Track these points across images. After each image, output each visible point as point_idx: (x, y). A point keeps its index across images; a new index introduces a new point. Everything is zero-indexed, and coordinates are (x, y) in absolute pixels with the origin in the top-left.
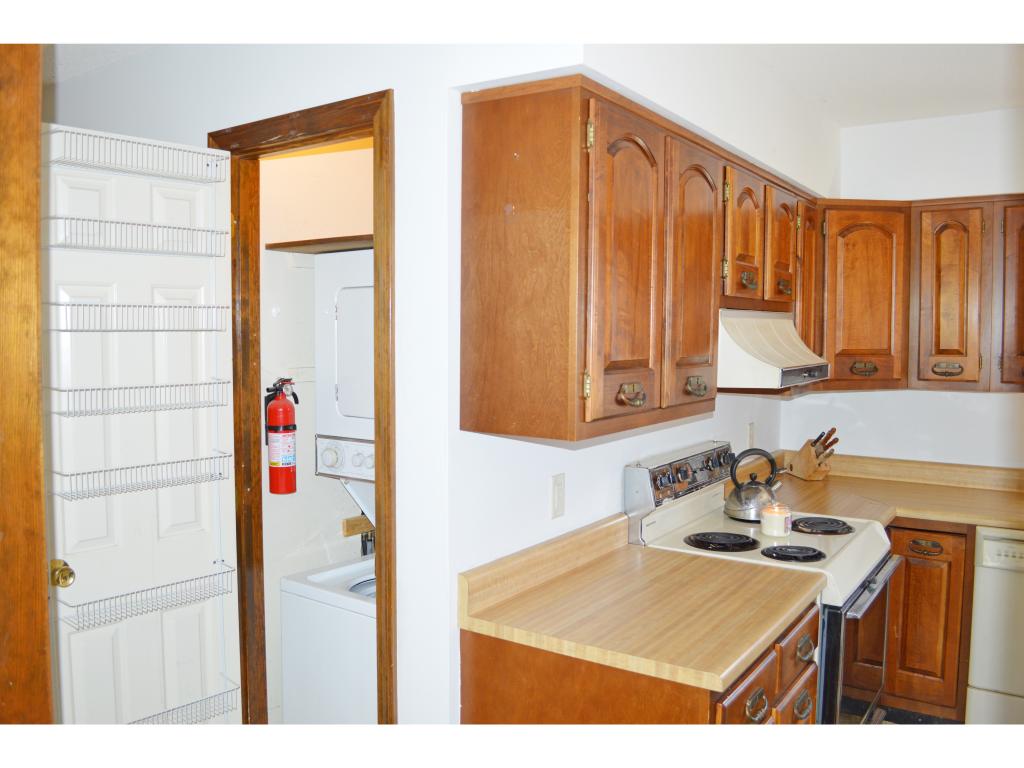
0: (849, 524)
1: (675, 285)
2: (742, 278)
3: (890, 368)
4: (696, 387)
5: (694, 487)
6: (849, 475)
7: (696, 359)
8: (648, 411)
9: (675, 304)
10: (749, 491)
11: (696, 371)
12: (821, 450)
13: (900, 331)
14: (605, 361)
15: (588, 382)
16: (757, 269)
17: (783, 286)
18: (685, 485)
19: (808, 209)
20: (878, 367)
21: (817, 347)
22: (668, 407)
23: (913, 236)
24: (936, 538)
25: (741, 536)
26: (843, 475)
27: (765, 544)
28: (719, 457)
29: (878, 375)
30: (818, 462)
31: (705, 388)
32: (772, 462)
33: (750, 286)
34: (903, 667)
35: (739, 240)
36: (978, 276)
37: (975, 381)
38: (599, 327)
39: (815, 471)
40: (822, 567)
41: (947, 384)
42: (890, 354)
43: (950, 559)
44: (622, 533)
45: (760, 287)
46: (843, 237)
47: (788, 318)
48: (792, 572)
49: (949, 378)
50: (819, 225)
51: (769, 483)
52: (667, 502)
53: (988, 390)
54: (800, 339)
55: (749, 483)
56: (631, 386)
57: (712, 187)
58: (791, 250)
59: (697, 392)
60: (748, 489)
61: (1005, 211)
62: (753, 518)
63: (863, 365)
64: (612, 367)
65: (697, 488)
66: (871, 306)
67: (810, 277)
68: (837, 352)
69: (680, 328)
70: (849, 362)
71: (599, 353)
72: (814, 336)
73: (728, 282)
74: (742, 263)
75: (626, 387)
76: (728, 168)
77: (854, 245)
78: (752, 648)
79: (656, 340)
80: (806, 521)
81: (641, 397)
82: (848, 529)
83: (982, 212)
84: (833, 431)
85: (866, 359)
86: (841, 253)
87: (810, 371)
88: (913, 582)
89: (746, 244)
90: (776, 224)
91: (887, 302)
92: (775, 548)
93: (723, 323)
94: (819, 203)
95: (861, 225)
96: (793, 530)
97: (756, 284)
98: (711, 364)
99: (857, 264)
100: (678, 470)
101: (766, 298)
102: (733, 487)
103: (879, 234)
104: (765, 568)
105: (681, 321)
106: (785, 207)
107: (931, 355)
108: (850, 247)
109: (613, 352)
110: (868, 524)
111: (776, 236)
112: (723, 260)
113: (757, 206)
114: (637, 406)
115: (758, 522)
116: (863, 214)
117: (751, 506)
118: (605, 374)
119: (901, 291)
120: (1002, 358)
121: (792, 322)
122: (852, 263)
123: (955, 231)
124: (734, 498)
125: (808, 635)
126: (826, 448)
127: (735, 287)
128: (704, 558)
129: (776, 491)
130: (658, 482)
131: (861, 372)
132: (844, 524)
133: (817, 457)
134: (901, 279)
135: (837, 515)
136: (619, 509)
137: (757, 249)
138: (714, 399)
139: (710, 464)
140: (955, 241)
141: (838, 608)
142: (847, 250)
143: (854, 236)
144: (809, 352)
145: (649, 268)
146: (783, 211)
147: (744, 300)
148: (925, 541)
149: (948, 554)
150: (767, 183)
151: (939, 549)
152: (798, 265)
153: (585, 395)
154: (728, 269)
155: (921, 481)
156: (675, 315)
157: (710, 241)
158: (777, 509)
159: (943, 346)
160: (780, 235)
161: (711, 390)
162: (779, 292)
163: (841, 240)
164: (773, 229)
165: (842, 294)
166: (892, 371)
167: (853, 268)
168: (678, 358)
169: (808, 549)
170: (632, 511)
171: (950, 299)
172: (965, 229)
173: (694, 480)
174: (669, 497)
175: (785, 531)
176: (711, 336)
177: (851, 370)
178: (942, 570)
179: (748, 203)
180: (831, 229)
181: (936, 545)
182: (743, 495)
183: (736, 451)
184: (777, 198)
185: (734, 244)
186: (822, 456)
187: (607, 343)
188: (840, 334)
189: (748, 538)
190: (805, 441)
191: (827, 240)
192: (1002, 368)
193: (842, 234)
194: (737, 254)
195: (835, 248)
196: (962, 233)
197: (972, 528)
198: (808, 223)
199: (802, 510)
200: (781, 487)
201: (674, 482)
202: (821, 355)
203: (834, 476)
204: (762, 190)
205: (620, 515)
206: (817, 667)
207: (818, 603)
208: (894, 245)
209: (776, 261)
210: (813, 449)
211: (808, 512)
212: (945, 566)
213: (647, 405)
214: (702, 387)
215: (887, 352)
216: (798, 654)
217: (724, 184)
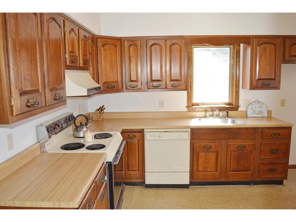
0: (111, 134)
1: (47, 61)
2: (72, 59)
3: (118, 86)
4: (58, 97)
5: (62, 129)
6: (109, 118)
7: (58, 87)
8: (41, 108)
9: (48, 68)
10: (80, 128)
11: (58, 92)
12: (101, 111)
13: (120, 76)
14: (20, 91)
15: (13, 100)
16: (77, 56)
17: (86, 62)
18: (59, 129)
19: (92, 38)
20: (115, 86)
21: (97, 81)
22: (49, 106)
23: (122, 48)
24: (134, 134)
25: (79, 144)
26: (107, 118)
27: (87, 145)
28: (70, 118)
29: (115, 88)
30: (100, 115)
31: (62, 97)
32: (86, 118)
33: (75, 62)
34: (128, 170)
35: (70, 46)
36: (140, 60)
37: (141, 89)
38: (15, 78)
39: (99, 118)
40: (105, 150)
41: (133, 90)
42: (118, 82)
43: (138, 139)
44: (38, 150)
45: (78, 62)
46: (103, 47)
47: (88, 72)
48: (96, 154)
49: (134, 88)
50: (96, 43)
51: (86, 124)
52: (53, 136)
53: (144, 91)
54: (92, 79)
55: (80, 125)
56: (32, 100)
57: (60, 26)
58: (88, 50)
59: (59, 99)
60: (79, 127)
61: (146, 41)
62: (82, 136)
63: (111, 86)
64: (23, 93)
65: (63, 129)
66: (112, 68)
67: (94, 60)
68: (103, 82)
69: (51, 77)
70: (107, 85)
71: (16, 88)
72: (96, 77)
73: (68, 60)
74: (72, 54)
75: (30, 101)
76: (65, 20)
77: (106, 50)
78: (86, 186)
79: (41, 82)
80: (98, 134)
81: (37, 103)
82: (111, 136)
83: (140, 41)
84: (103, 106)
85: (111, 84)
86: (102, 52)
87: (96, 89)
88: (129, 147)
89: (73, 47)
90: (82, 41)
91: (116, 67)
92: (90, 146)
93: (67, 75)
94: (95, 36)
95: (108, 44)
96: (95, 138)
97: (77, 61)
98: (64, 88)
99: (107, 56)
100: (56, 125)
101: (81, 66)
102: (75, 127)
103: (113, 47)
104: (88, 153)
105: (51, 74)
106: (85, 36)
107: (129, 82)
108: (105, 50)
109: (23, 87)
110: (116, 133)
111: (83, 46)
112: (65, 53)
113: (76, 35)
114: (35, 107)
115: (84, 137)
116: (108, 40)
117: (81, 133)
118: (20, 96)
119: (120, 63)
120: (147, 82)
121: (89, 73)
122: (106, 55)
123: (134, 46)
124: (76, 131)
125: (103, 174)
126: (102, 111)
127: (70, 62)
128: (68, 153)
129: (88, 127)
130: (49, 130)
131: (111, 88)
132: (109, 134)
133: (100, 114)
134: (120, 60)
135: (107, 131)
136: (35, 141)
137: (77, 49)
138: (66, 101)
139: (67, 121)
140: (134, 49)
141: (111, 162)
142: (104, 51)
143: (106, 47)
144: (95, 83)
145: (36, 54)
146: (84, 37)
147: (73, 66)
148: (131, 135)
149: (137, 138)
150: (79, 28)
151: (135, 137)
152: (90, 55)
153: (12, 105)
154: (67, 56)
155: (128, 118)
156: (48, 72)
157: (60, 46)
158: (89, 133)
159: (132, 80)
160: (84, 45)
161: (64, 98)
162: (85, 64)
163: (102, 48)
164: (81, 43)
165: (104, 65)
166: (119, 87)
167: (106, 57)
168: (51, 87)
169: (100, 145)
170: (41, 141)
171: (133, 65)
172: (136, 46)
173: (62, 126)
174: (54, 134)
175: (93, 140)
176: (63, 79)
177: (107, 87)
178: (136, 142)
179: (73, 33)
180: (100, 45)
181: (134, 136)
182: (78, 129)
183: (75, 115)
184: (82, 33)
185: (69, 47)
186: (101, 114)
187: (20, 84)
188: (104, 77)
189: (81, 144)
190: (96, 109)
191: (98, 48)
192: (147, 85)
193: (103, 46)
194: (70, 51)
195: (101, 51)
196: (135, 47)
197: (143, 130)
198: (92, 42)
199: (97, 131)
200: (90, 125)
201: (55, 129)
202: (98, 83)
203: (105, 119)
204: (77, 29)
205: (36, 143)
206: (107, 181)
207: (105, 162)
208: (117, 50)
209: (83, 54)
210: (98, 112)
211: (99, 131)
212: (137, 141)
213: (39, 106)
214: (61, 97)
215: (117, 82)
216: (101, 181)
217: (64, 26)
